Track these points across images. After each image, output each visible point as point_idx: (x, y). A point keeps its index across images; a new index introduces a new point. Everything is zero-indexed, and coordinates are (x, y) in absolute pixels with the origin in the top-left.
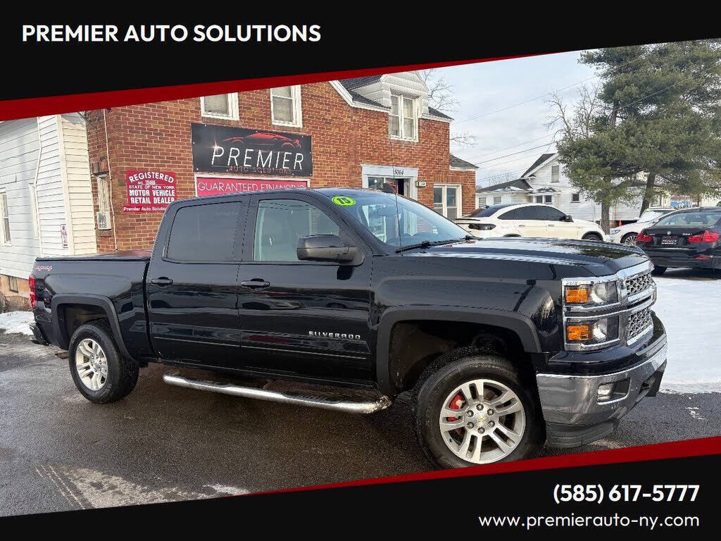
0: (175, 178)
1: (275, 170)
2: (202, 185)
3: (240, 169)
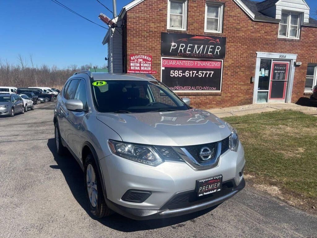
0: (152, 58)
1: (204, 55)
2: (165, 62)
3: (184, 54)
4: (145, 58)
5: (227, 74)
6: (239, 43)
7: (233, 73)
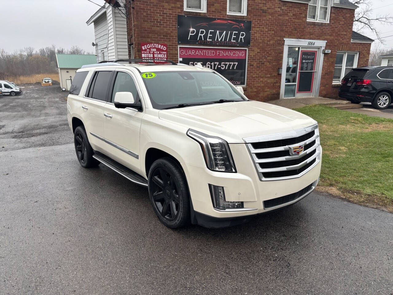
0: (167, 48)
1: (227, 43)
2: (182, 52)
3: (204, 42)
4: (159, 47)
5: (253, 65)
6: (266, 28)
7: (259, 64)
